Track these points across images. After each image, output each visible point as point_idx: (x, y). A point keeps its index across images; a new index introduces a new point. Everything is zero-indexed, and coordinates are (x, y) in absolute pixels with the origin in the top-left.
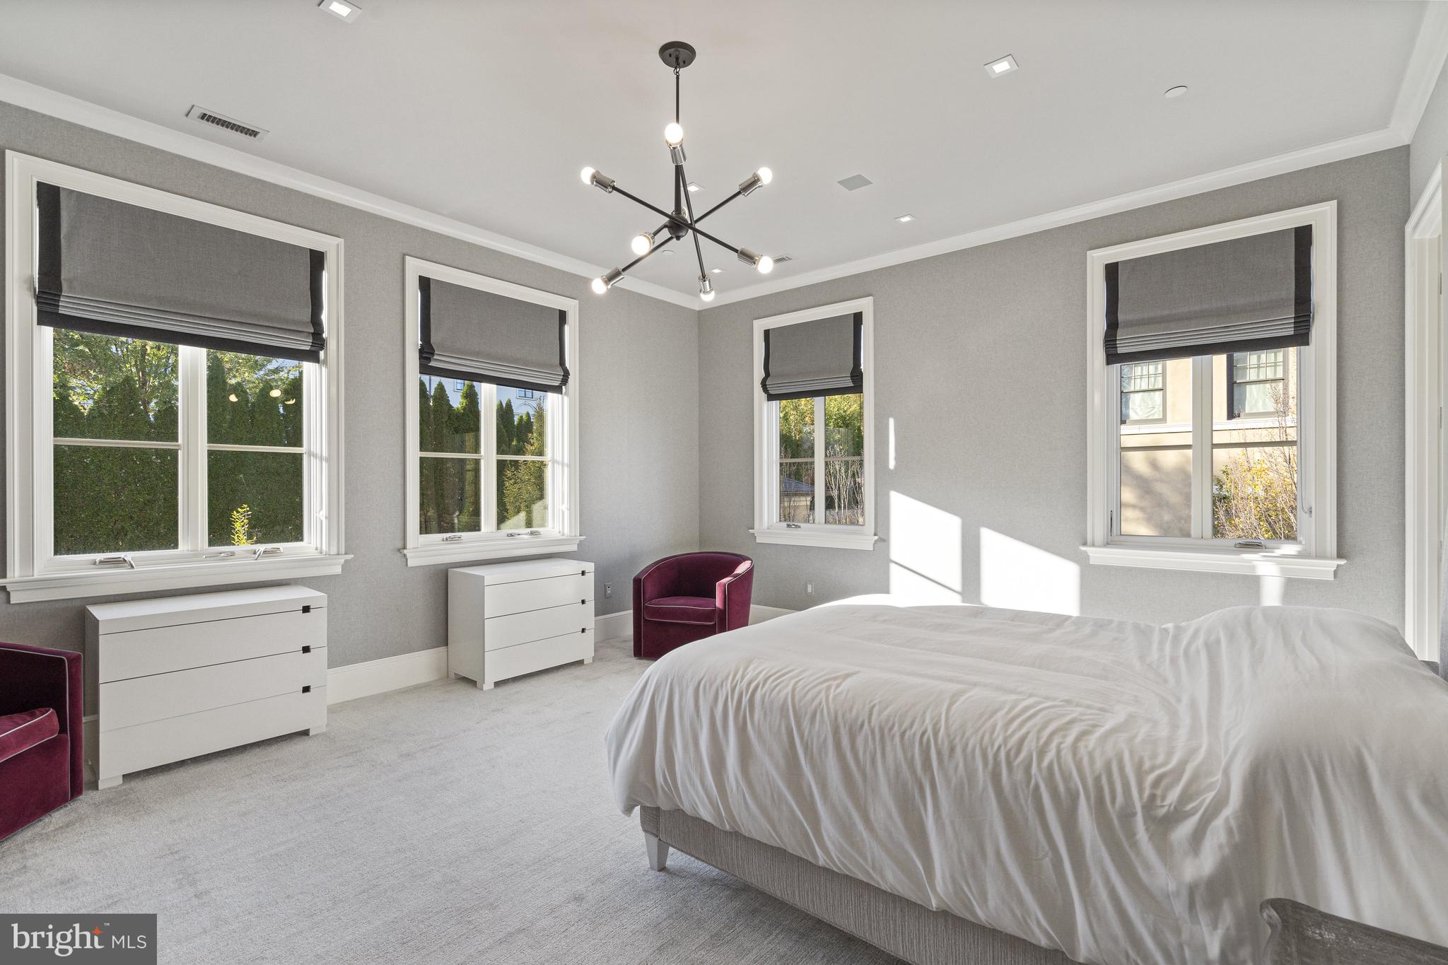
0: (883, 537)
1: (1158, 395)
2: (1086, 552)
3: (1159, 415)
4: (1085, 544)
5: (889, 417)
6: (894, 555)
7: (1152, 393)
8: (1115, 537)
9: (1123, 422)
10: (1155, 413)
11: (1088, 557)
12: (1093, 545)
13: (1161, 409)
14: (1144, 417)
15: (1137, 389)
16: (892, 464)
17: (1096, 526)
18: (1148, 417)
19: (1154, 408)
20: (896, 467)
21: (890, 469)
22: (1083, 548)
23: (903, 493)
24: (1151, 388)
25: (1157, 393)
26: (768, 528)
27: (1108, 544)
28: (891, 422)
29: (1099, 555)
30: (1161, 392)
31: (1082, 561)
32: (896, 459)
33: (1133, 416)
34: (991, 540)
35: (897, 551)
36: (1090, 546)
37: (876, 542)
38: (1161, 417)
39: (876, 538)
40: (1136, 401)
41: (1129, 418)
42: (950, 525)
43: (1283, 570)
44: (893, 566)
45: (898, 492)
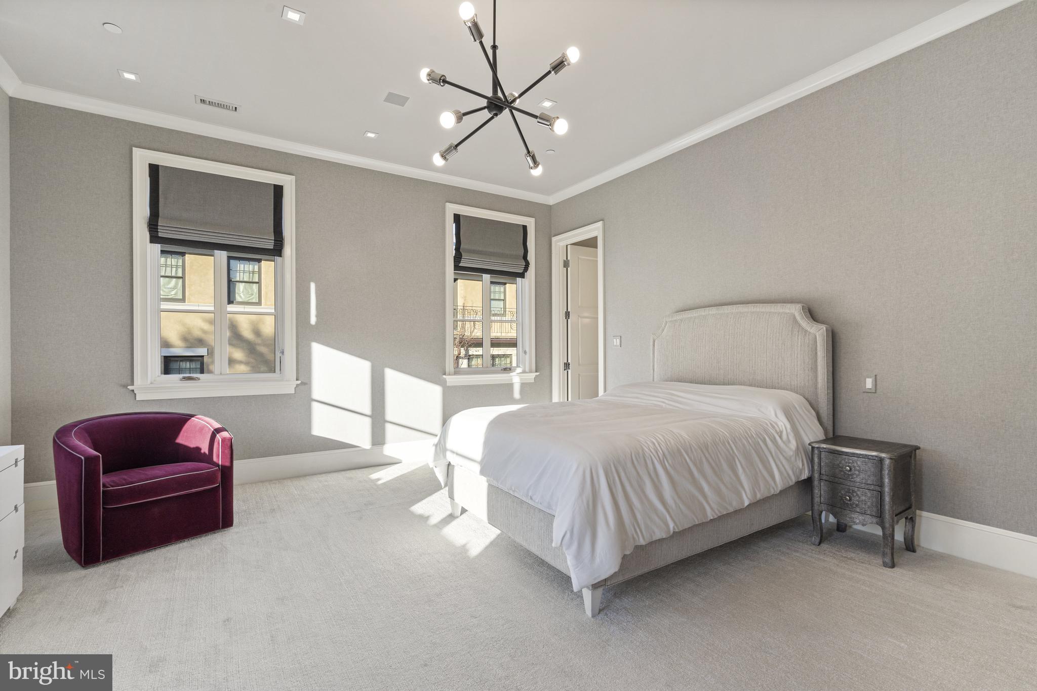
0: (305, 381)
1: (255, 287)
2: (445, 379)
3: (256, 300)
4: (445, 374)
5: (310, 281)
6: (316, 395)
7: (251, 284)
8: (457, 371)
9: (230, 302)
10: (254, 298)
11: (445, 381)
12: (449, 375)
13: (257, 296)
14: (246, 300)
15: (241, 280)
16: (313, 320)
17: (449, 365)
18: (249, 300)
19: (252, 294)
20: (317, 323)
21: (311, 325)
22: (444, 376)
23: (323, 344)
24: (251, 280)
25: (255, 285)
26: (151, 383)
27: (456, 373)
28: (313, 286)
29: (451, 380)
30: (257, 285)
31: (442, 383)
32: (317, 316)
33: (238, 299)
34: (392, 377)
35: (318, 390)
36: (448, 375)
37: (297, 385)
38: (258, 301)
39: (299, 382)
40: (240, 288)
41: (235, 300)
42: (364, 367)
43: (521, 379)
44: (315, 405)
45: (318, 343)
